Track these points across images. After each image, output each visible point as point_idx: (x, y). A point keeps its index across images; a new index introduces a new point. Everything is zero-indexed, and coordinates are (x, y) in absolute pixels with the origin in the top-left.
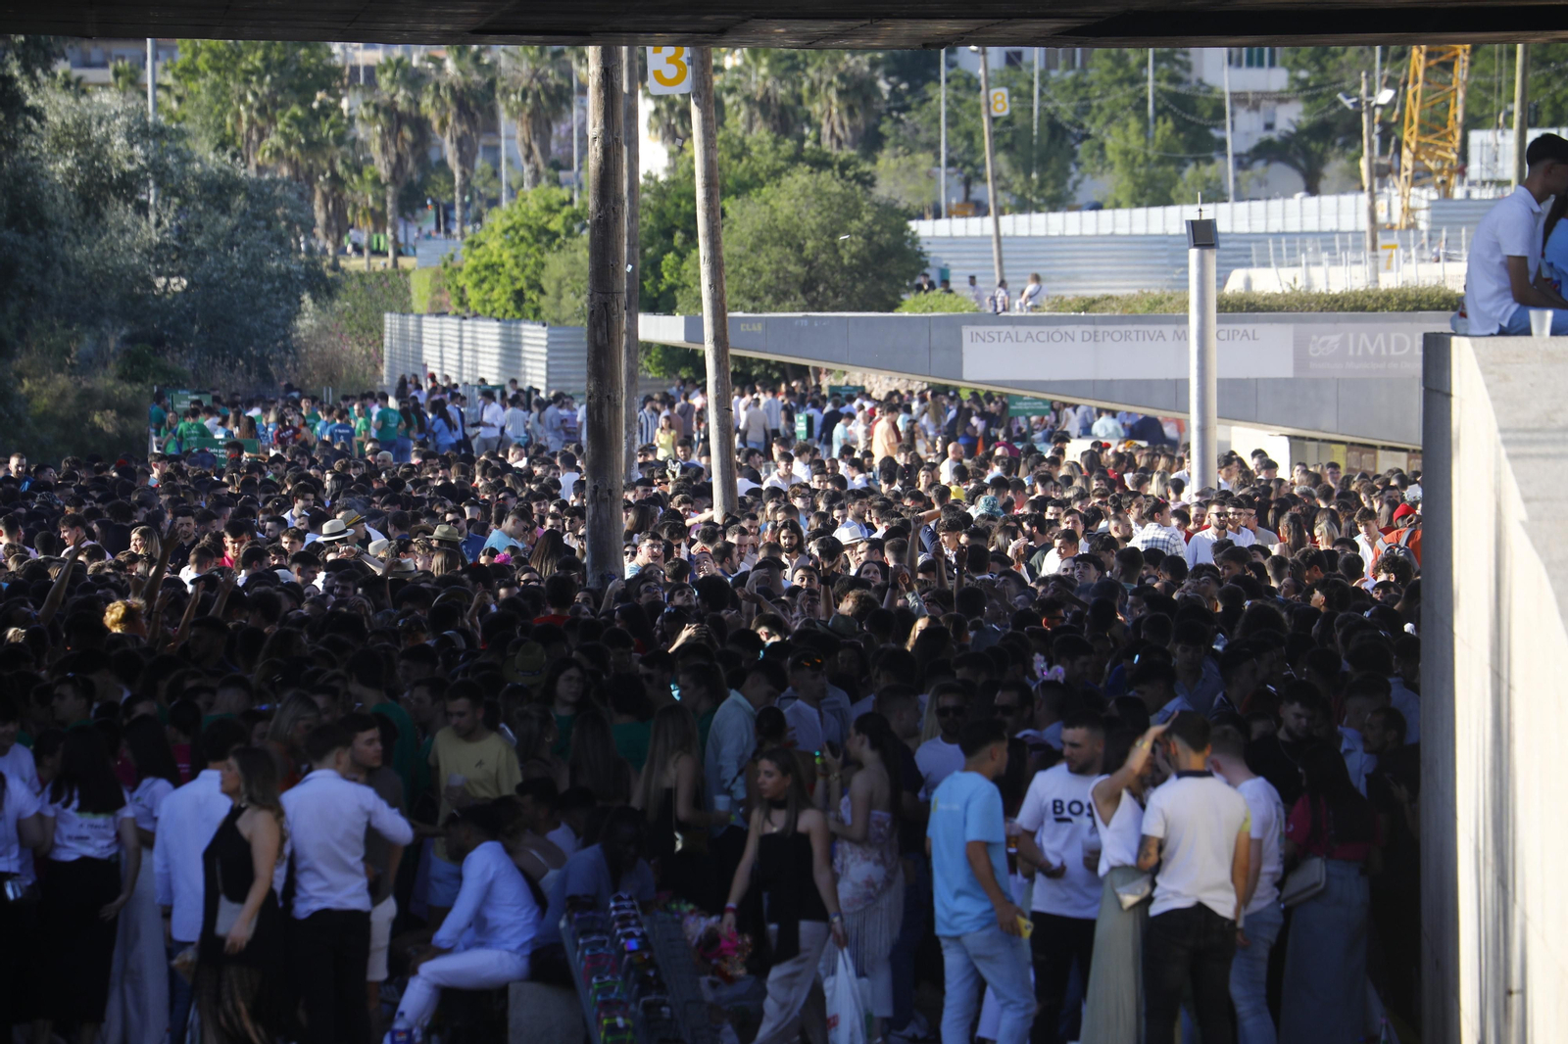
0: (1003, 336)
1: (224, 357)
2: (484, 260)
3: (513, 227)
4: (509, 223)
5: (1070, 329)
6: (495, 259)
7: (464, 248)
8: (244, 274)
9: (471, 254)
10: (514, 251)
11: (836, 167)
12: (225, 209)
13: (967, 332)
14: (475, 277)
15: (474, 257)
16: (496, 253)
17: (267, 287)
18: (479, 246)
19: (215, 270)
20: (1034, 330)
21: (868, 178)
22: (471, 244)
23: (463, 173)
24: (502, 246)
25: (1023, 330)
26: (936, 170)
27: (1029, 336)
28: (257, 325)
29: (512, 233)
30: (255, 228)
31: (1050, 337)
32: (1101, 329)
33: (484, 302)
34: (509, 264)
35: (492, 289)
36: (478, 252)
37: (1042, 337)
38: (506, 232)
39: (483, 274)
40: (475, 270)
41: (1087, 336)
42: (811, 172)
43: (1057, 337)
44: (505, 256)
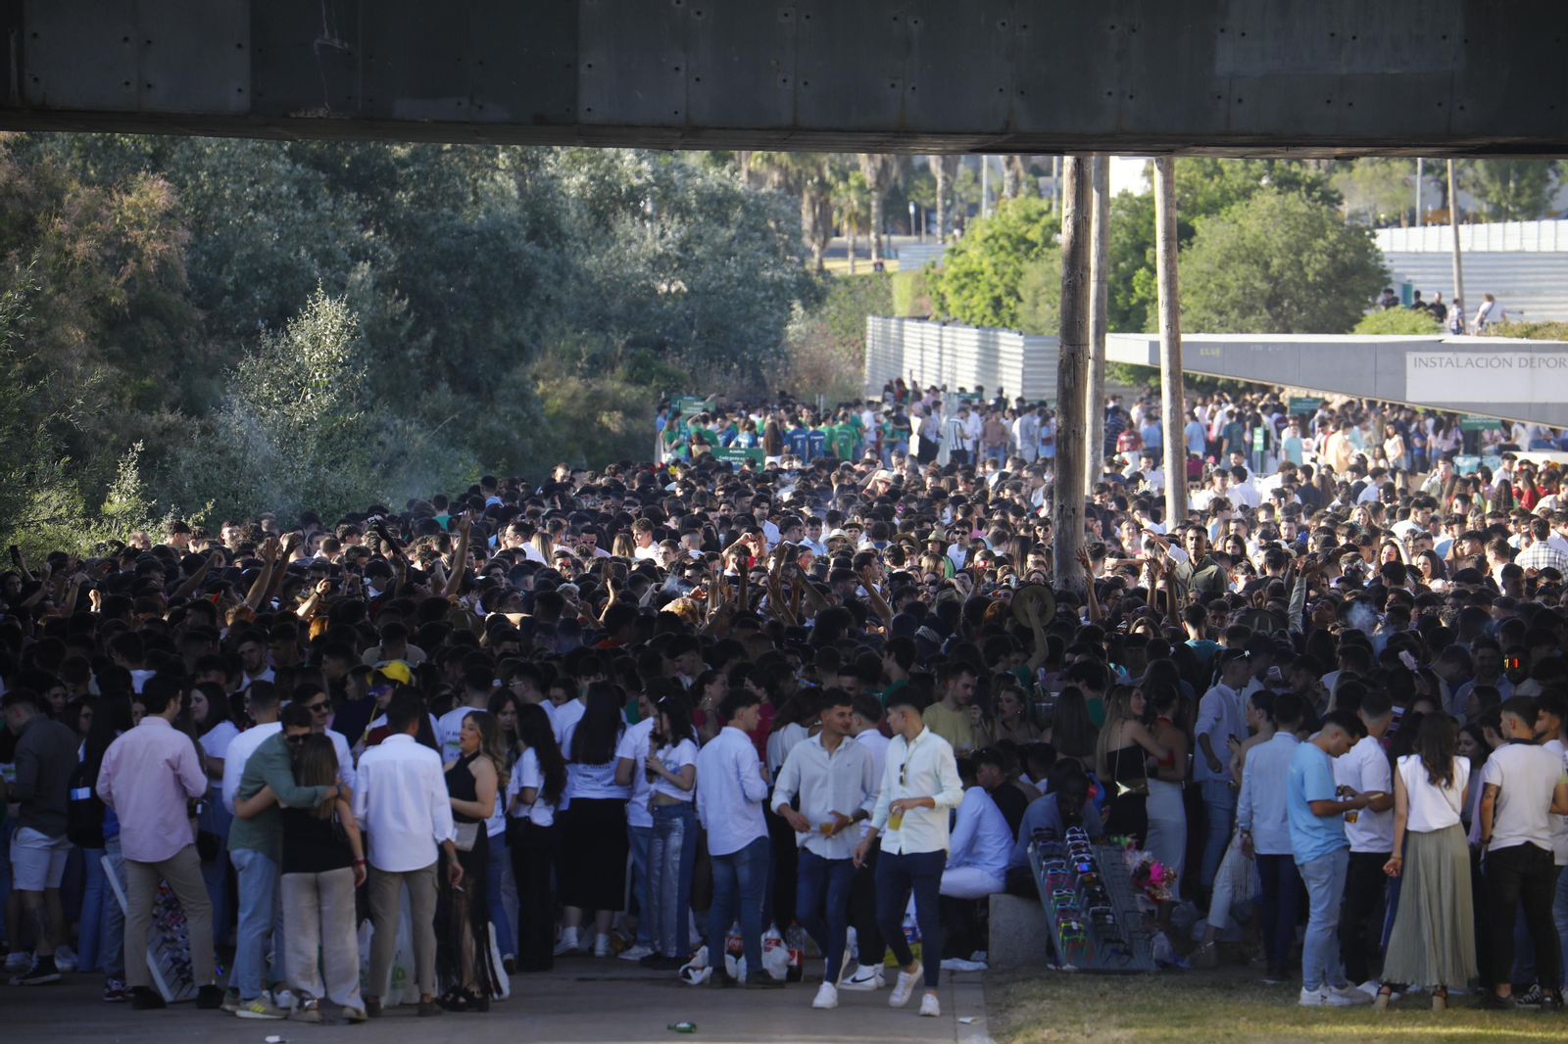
0: (1444, 362)
1: (720, 360)
2: (965, 267)
3: (993, 236)
4: (989, 232)
5: (1507, 356)
6: (975, 267)
7: (946, 256)
8: (740, 282)
9: (952, 262)
10: (993, 259)
11: (1303, 188)
12: (724, 221)
13: (1410, 357)
14: (956, 284)
15: (955, 265)
16: (976, 261)
17: (761, 295)
18: (962, 252)
19: (714, 278)
20: (1474, 356)
21: (1336, 196)
22: (953, 251)
23: (945, 179)
24: (982, 254)
25: (1463, 357)
26: (1412, 177)
27: (1469, 362)
28: (751, 331)
29: (991, 241)
30: (751, 239)
31: (1489, 364)
32: (1538, 356)
33: (964, 308)
34: (989, 271)
35: (972, 296)
36: (958, 260)
37: (1482, 363)
38: (986, 241)
39: (964, 280)
40: (956, 277)
41: (1523, 363)
42: (1279, 193)
43: (1495, 363)
44: (986, 263)
